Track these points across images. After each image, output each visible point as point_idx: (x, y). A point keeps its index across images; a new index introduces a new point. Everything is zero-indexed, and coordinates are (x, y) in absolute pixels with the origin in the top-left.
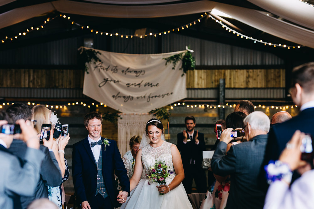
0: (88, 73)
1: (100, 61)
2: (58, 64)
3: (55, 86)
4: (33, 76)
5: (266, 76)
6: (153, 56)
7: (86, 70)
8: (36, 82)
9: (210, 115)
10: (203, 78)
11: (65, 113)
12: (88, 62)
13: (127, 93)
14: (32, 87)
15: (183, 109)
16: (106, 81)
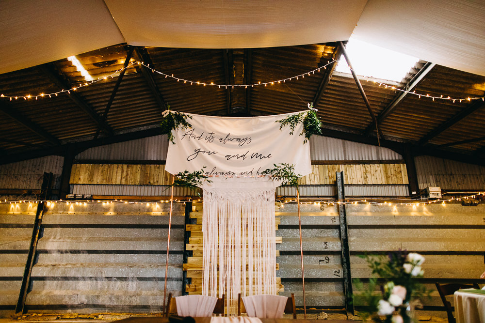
0: (174, 143)
1: (190, 127)
3: (150, 183)
4: (127, 172)
5: (386, 171)
6: (263, 119)
8: (129, 179)
9: (328, 214)
10: (315, 173)
11: (156, 211)
12: (175, 129)
13: (226, 168)
14: (124, 184)
15: (296, 207)
16: (198, 152)
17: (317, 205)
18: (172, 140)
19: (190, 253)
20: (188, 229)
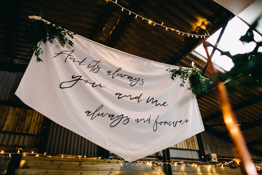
0: (39, 60)
6: (154, 64)
7: (37, 54)
12: (45, 42)
16: (77, 80)
17: (150, 164)
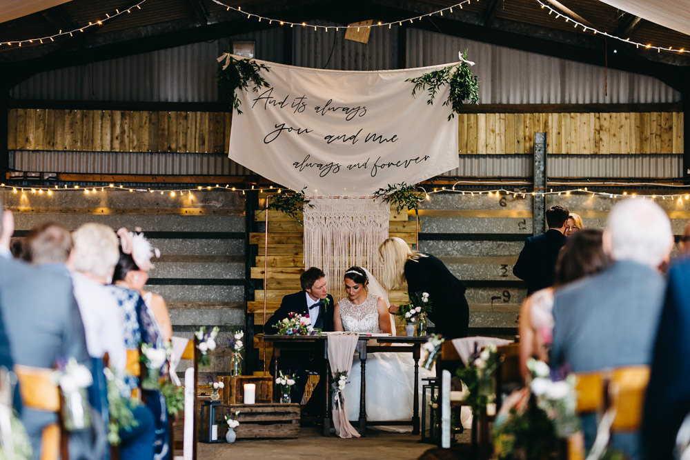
0: (239, 112)
1: (266, 85)
2: (176, 100)
3: (169, 148)
4: (122, 126)
5: (641, 127)
6: (386, 75)
7: (237, 106)
8: (127, 140)
9: (514, 214)
10: (497, 132)
11: (190, 207)
12: (241, 88)
13: (326, 157)
14: (118, 150)
15: (453, 200)
16: (281, 130)
17: (495, 196)
18: (236, 107)
19: (259, 284)
20: (253, 241)
